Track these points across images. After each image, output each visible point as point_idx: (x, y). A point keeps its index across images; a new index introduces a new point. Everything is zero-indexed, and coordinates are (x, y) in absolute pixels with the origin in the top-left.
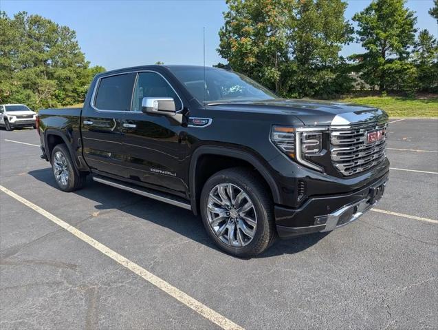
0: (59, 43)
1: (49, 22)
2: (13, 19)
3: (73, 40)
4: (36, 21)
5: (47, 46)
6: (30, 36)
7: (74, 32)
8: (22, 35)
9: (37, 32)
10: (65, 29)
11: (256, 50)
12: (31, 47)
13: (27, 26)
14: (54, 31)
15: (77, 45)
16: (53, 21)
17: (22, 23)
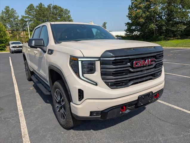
0: (63, 16)
1: (60, 8)
2: (47, 7)
3: (69, 14)
4: (55, 7)
5: (59, 17)
6: (53, 14)
7: (69, 11)
8: (50, 13)
9: (55, 12)
10: (66, 10)
11: (144, 15)
12: (53, 18)
13: (52, 10)
14: (62, 11)
15: (70, 16)
16: (61, 7)
17: (50, 9)
